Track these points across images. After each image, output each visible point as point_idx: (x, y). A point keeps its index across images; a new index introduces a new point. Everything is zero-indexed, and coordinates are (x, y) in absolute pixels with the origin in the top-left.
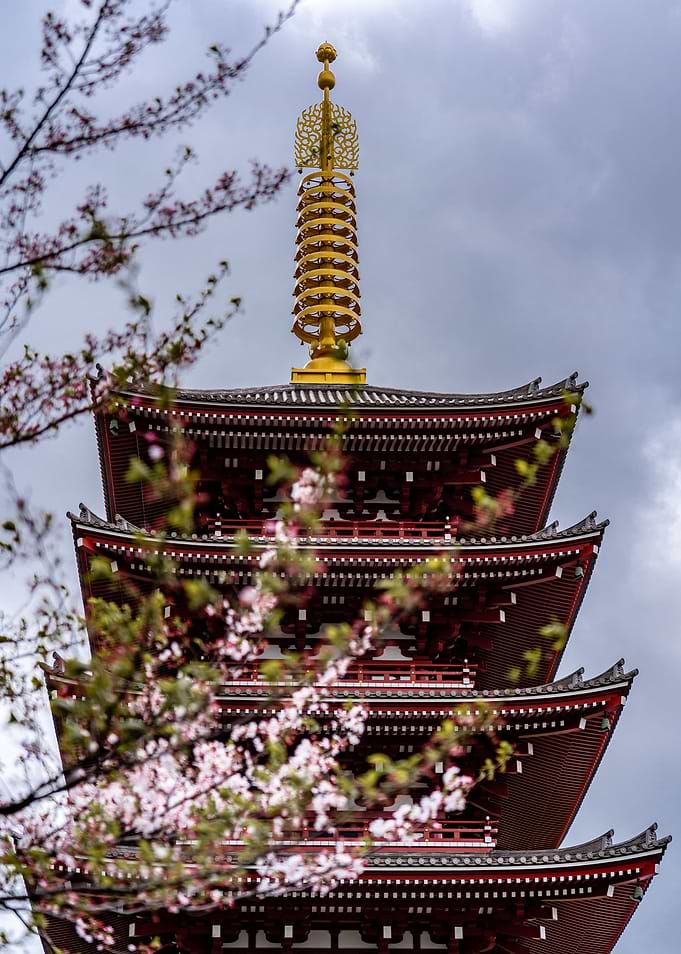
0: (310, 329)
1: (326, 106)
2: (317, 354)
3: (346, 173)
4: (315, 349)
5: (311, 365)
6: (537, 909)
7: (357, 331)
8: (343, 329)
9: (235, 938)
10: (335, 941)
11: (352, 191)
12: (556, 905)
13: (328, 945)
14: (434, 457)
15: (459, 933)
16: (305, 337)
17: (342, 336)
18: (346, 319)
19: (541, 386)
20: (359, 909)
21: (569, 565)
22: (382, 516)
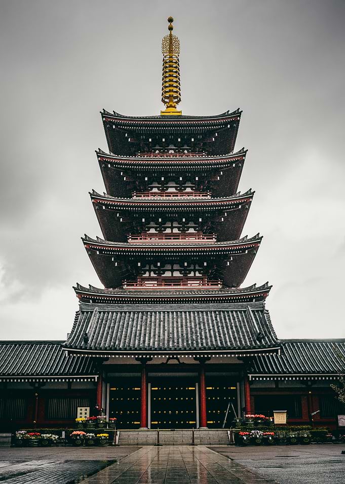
0: (166, 100)
1: (171, 35)
2: (168, 107)
3: (177, 55)
4: (167, 106)
5: (166, 110)
6: (227, 257)
7: (180, 100)
8: (176, 100)
9: (145, 267)
10: (172, 274)
11: (178, 60)
12: (232, 256)
13: (171, 275)
14: (200, 134)
15: (205, 264)
16: (165, 103)
17: (176, 102)
18: (177, 97)
19: (229, 113)
20: (178, 258)
21: (237, 163)
22: (186, 152)
